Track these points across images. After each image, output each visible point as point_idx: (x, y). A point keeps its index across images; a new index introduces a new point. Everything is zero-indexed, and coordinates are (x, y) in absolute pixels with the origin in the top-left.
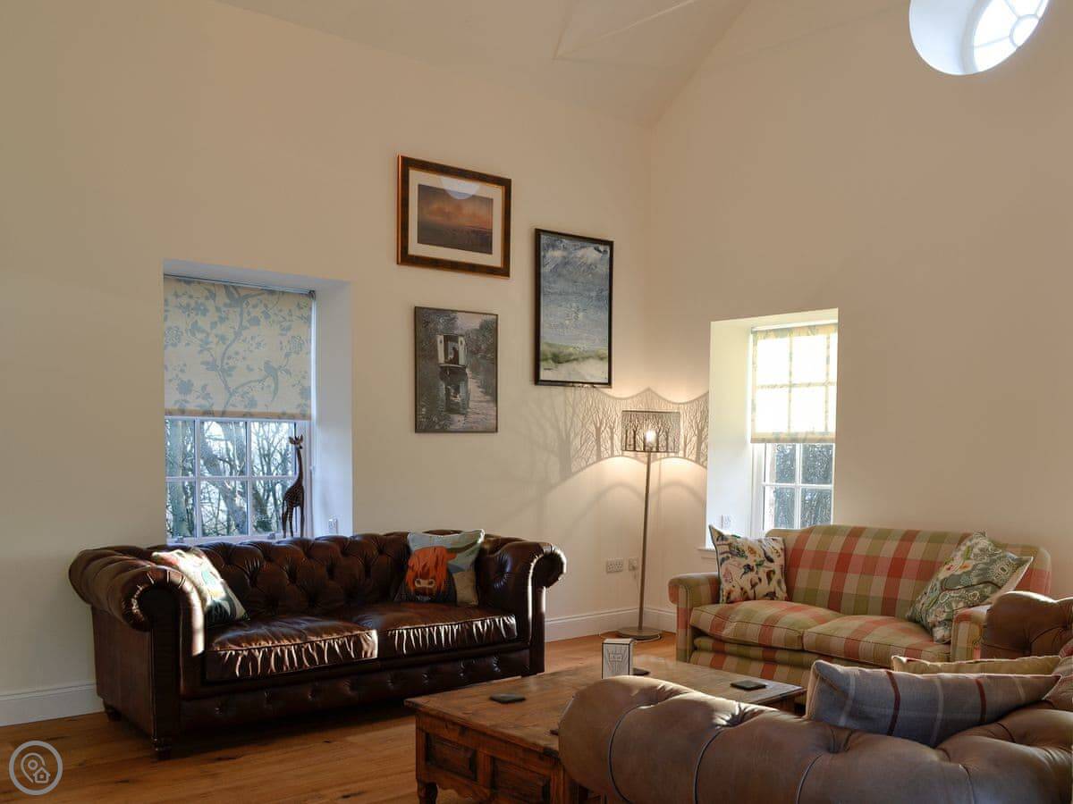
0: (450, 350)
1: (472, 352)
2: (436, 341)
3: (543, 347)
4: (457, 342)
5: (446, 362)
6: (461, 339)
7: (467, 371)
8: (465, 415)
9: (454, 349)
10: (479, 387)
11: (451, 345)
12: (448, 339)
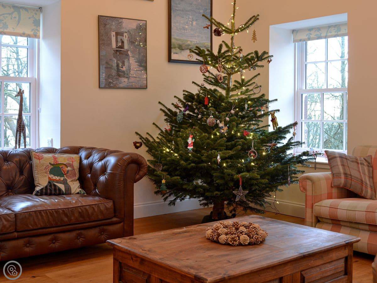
0: (119, 40)
1: (132, 42)
2: (110, 35)
3: (173, 41)
4: (123, 36)
5: (117, 48)
6: (125, 34)
7: (129, 53)
8: (128, 78)
9: (121, 40)
10: (136, 62)
11: (119, 37)
12: (117, 34)
